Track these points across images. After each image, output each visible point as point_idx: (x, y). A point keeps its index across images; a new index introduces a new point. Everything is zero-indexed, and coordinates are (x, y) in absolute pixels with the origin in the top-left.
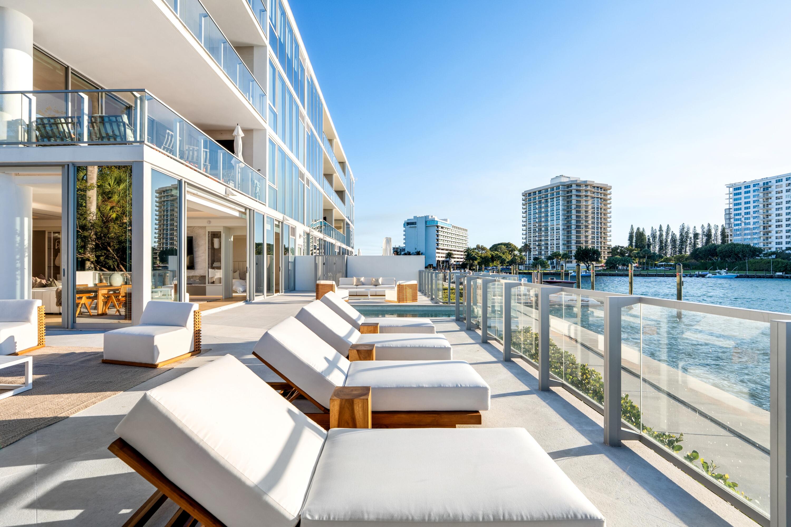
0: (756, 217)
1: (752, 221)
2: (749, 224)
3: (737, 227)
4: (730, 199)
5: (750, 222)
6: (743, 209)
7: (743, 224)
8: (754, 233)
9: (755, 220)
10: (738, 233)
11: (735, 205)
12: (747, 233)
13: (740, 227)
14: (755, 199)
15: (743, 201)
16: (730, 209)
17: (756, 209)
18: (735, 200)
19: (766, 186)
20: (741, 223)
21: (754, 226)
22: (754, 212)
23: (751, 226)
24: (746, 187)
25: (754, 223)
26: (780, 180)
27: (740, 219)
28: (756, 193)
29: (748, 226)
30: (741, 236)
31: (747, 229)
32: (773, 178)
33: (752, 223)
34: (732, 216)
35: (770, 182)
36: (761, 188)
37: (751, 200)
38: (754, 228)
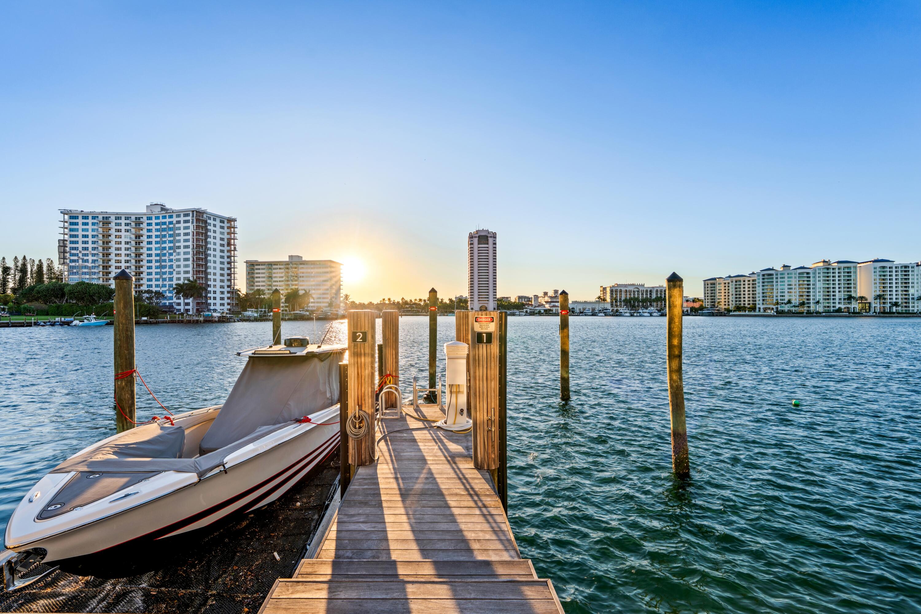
0: (95, 254)
1: (90, 258)
2: (87, 261)
3: (73, 264)
4: (64, 228)
5: (88, 260)
6: (80, 243)
7: (80, 261)
8: (92, 272)
9: (94, 258)
10: (75, 271)
11: (71, 236)
12: (85, 272)
13: (77, 264)
14: (94, 233)
15: (80, 233)
16: (64, 240)
17: (95, 246)
18: (70, 230)
19: (106, 221)
20: (78, 260)
21: (93, 265)
22: (93, 249)
23: (90, 265)
24: (84, 218)
25: (94, 261)
26: (119, 218)
27: (77, 255)
29: (86, 264)
30: (78, 274)
31: (86, 267)
32: (113, 214)
33: (90, 261)
34: (67, 249)
35: (110, 217)
36: (100, 222)
37: (90, 233)
38: (93, 267)
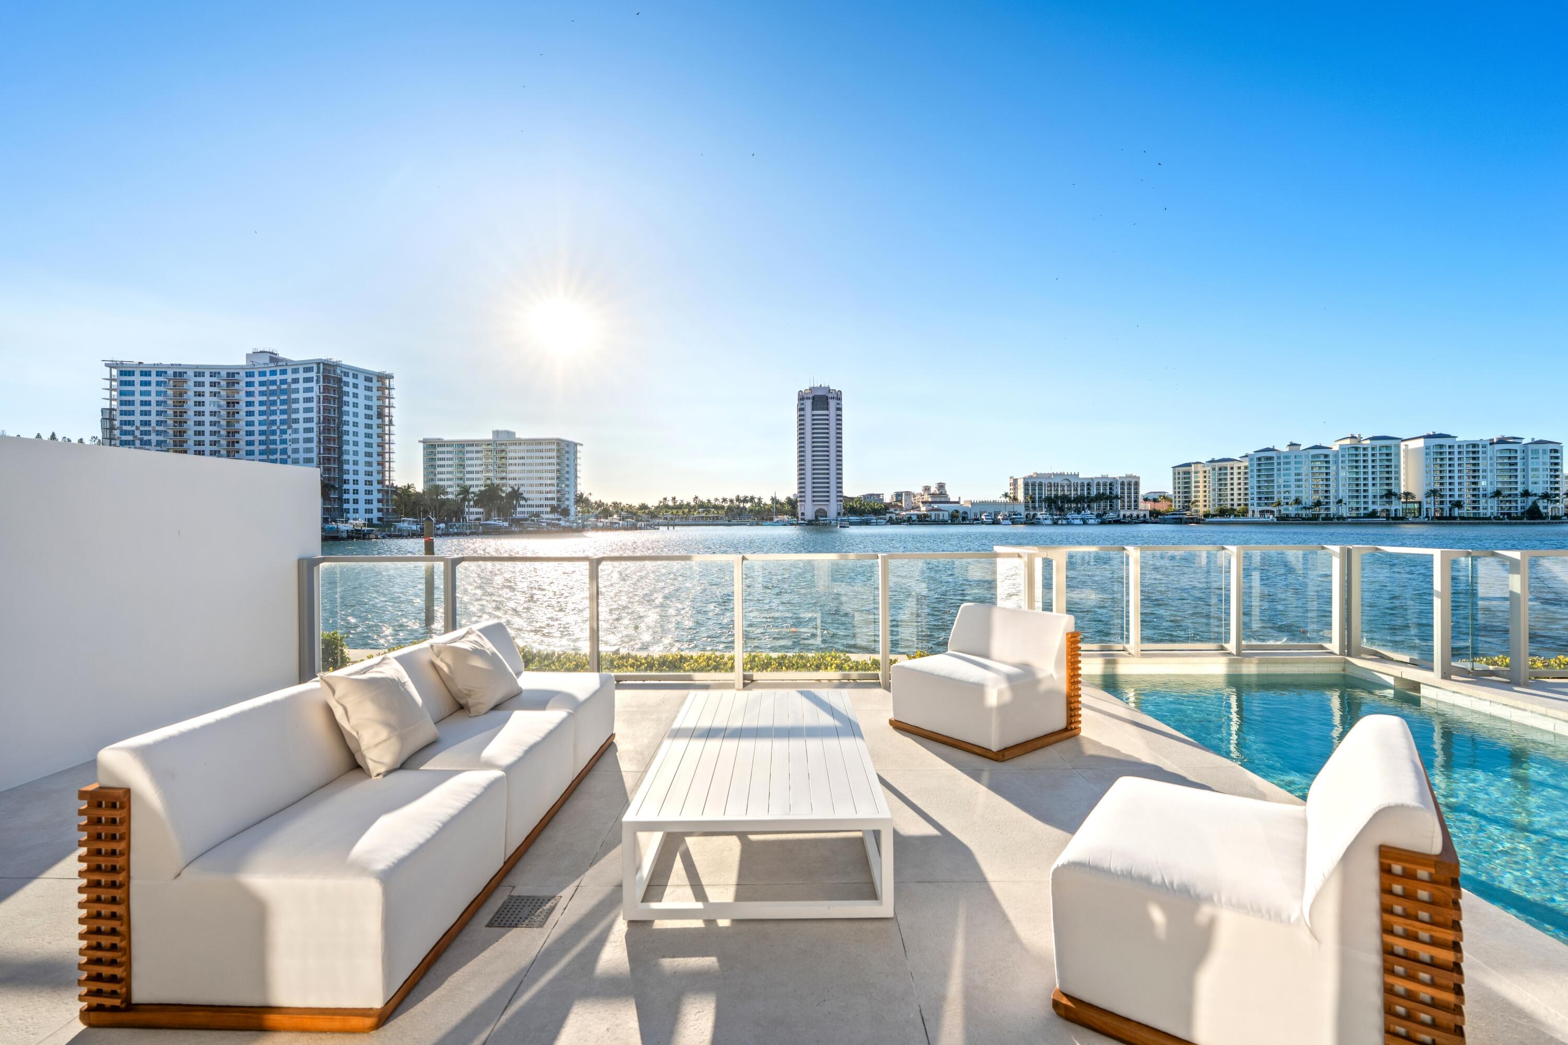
0: (162, 431)
1: (154, 438)
2: (148, 443)
4: (111, 389)
6: (137, 413)
7: (138, 442)
9: (161, 438)
11: (123, 403)
14: (161, 398)
16: (111, 410)
17: (162, 418)
18: (122, 393)
19: (179, 379)
20: (133, 441)
22: (159, 423)
24: (143, 373)
25: (160, 443)
26: (201, 374)
28: (162, 389)
32: (191, 367)
33: (154, 443)
34: (117, 423)
35: (186, 373)
36: (169, 380)
37: (153, 398)
